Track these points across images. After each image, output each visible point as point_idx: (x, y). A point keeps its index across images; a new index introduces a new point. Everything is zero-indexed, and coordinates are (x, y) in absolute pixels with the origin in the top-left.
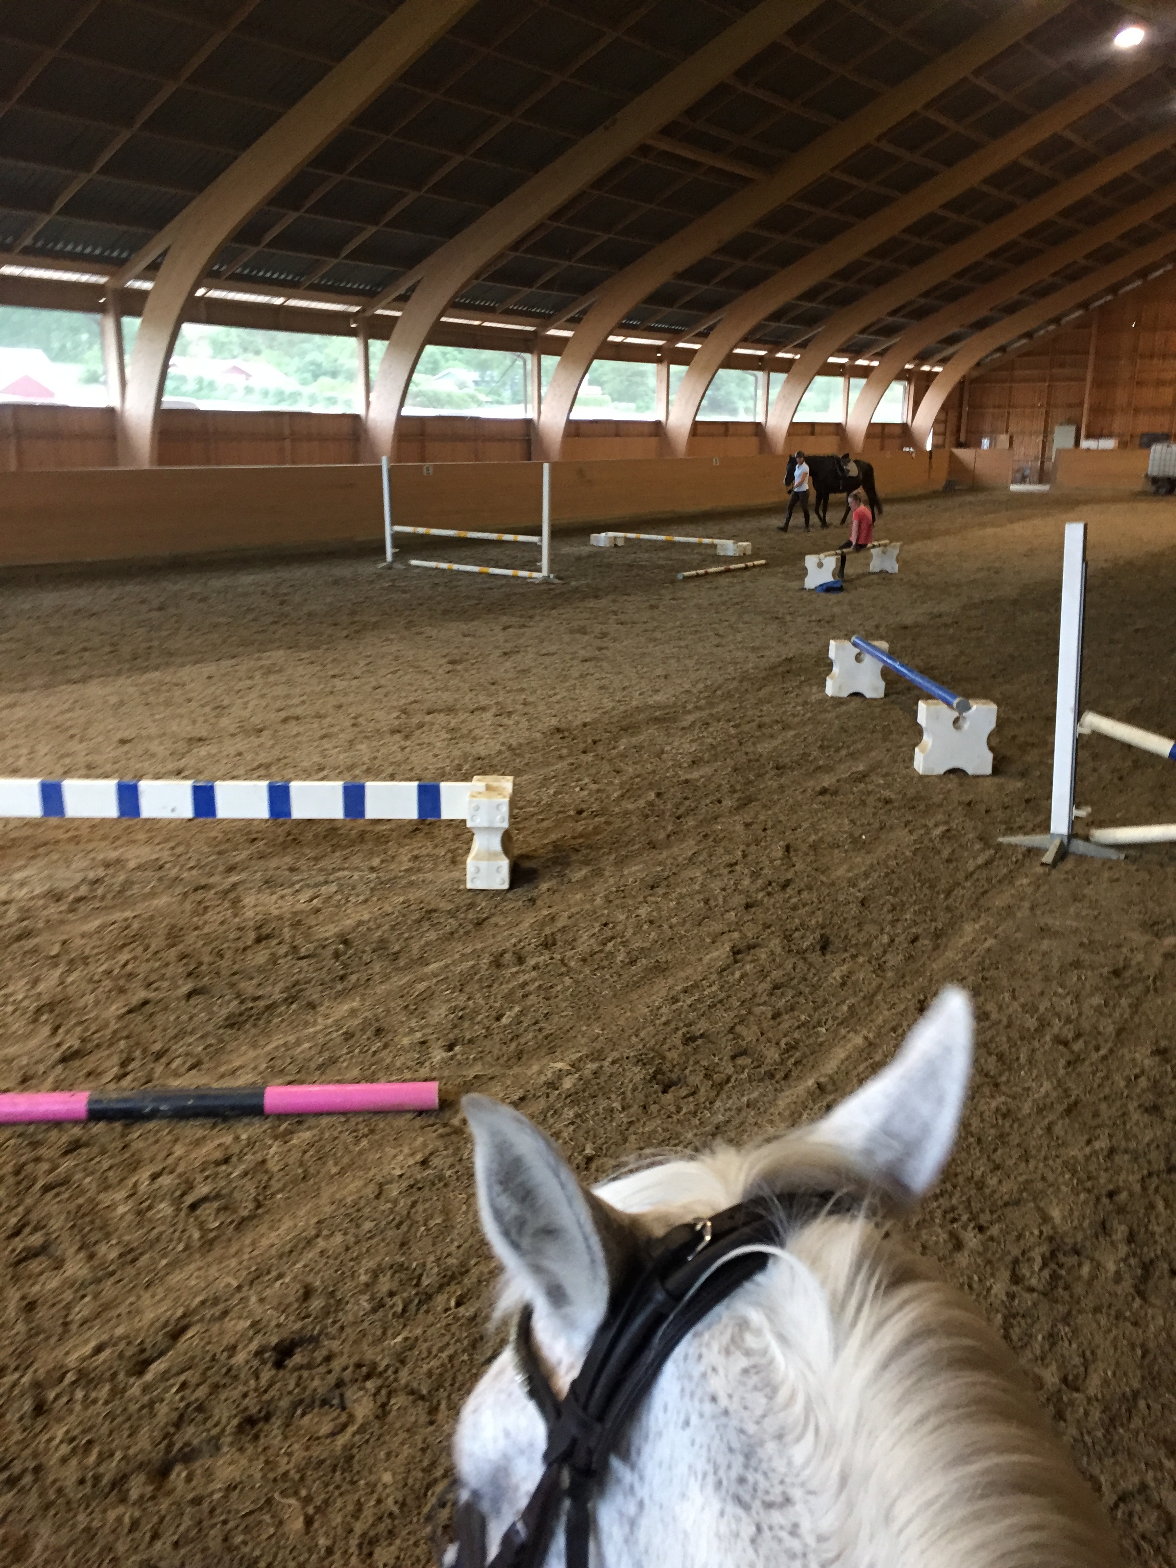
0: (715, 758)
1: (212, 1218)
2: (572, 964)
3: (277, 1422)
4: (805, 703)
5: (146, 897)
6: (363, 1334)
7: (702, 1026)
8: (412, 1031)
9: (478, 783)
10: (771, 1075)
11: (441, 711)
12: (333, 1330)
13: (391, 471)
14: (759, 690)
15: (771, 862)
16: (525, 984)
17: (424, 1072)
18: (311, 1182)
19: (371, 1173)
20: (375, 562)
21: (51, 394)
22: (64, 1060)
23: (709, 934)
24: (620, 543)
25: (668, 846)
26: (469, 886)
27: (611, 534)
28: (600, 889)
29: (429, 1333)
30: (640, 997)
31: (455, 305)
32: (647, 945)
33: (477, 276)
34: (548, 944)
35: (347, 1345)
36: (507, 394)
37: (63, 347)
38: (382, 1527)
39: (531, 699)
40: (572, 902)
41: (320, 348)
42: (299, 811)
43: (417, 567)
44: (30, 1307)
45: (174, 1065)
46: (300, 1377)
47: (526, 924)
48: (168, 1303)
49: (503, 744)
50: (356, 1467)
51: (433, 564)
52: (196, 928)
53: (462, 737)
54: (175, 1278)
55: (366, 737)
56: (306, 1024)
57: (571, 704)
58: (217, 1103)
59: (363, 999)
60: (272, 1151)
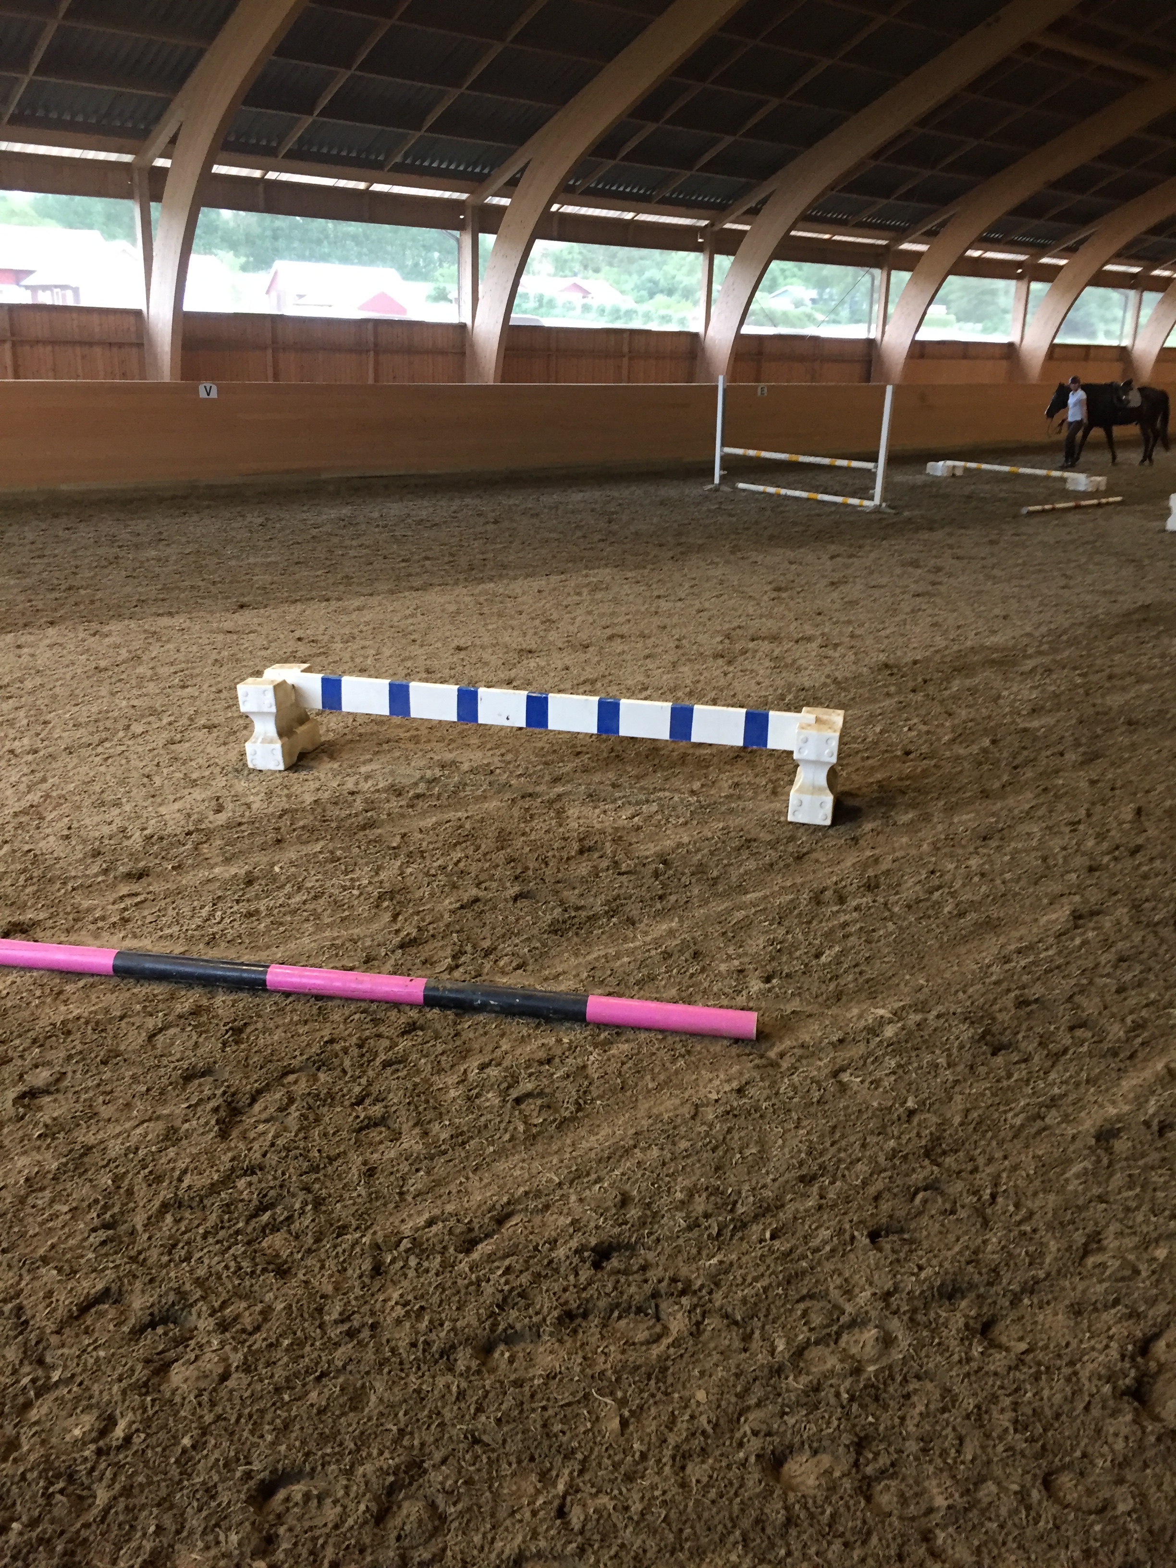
0: (1058, 707)
1: (535, 1114)
2: (896, 909)
3: (595, 1321)
4: (1163, 656)
5: (477, 799)
6: (678, 1250)
7: (1037, 991)
8: (729, 957)
9: (808, 715)
10: (1114, 1053)
11: (764, 639)
12: (649, 1241)
13: (725, 390)
14: (1110, 638)
15: (1120, 824)
16: (845, 925)
17: (741, 1000)
18: (629, 1093)
19: (686, 1095)
20: (703, 484)
21: (404, 311)
22: (402, 946)
23: (1047, 894)
24: (959, 473)
25: (1003, 798)
26: (790, 818)
27: (950, 463)
28: (929, 834)
29: (744, 1260)
30: (969, 952)
31: (806, 219)
32: (977, 898)
33: (831, 188)
34: (871, 886)
35: (663, 1258)
36: (845, 313)
37: (416, 265)
38: (697, 1443)
39: (858, 632)
40: (897, 845)
41: (659, 265)
42: (627, 729)
43: (744, 490)
44: (371, 1172)
45: (501, 963)
46: (618, 1282)
47: (849, 864)
48: (495, 1188)
49: (828, 676)
50: (670, 1380)
51: (761, 488)
52: (523, 834)
53: (786, 666)
54: (501, 1166)
55: (689, 660)
56: (625, 940)
57: (901, 640)
58: (541, 1004)
59: (681, 920)
60: (592, 1058)
